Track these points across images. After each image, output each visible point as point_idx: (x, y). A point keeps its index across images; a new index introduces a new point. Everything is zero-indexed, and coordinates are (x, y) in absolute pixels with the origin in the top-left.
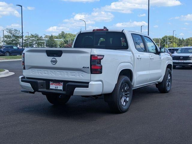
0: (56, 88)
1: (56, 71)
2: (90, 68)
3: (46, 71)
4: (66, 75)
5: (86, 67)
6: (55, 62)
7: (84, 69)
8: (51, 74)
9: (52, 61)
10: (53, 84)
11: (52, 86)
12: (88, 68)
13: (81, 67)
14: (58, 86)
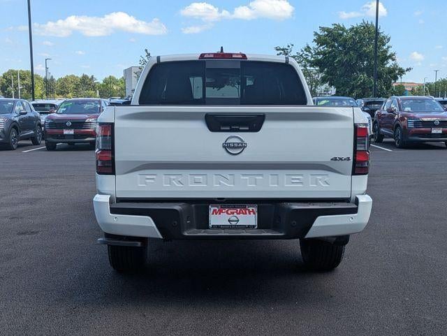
0: (234, 223)
1: (237, 173)
2: (352, 160)
3: (200, 176)
4: (272, 184)
5: (341, 159)
6: (238, 147)
7: (334, 165)
8: (220, 183)
9: (227, 146)
10: (220, 212)
11: (218, 219)
12: (349, 159)
13: (325, 158)
14: (241, 216)
